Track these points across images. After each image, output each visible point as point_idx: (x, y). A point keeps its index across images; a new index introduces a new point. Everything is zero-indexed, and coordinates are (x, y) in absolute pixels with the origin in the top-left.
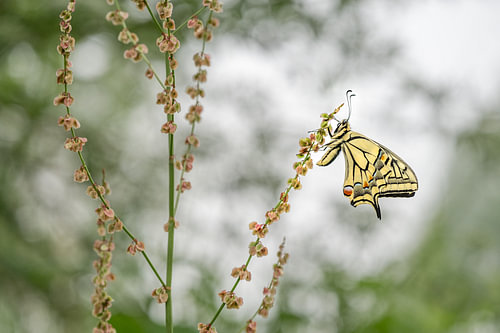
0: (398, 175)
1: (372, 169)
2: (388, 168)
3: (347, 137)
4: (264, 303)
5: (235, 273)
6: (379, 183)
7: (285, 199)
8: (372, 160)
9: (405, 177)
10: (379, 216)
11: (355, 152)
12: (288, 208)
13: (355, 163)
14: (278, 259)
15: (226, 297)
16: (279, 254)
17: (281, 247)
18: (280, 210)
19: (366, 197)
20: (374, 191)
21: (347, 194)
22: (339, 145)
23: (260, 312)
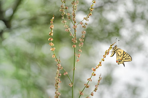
0: (127, 58)
1: (122, 56)
2: (126, 55)
3: (116, 49)
4: (95, 89)
5: (88, 80)
6: (124, 58)
7: (101, 63)
8: (122, 53)
9: (129, 58)
10: (124, 66)
11: (118, 52)
12: (101, 65)
13: (118, 55)
14: (99, 79)
15: (86, 85)
16: (100, 77)
17: (100, 76)
18: (99, 66)
19: (121, 62)
20: (123, 60)
21: (117, 62)
22: (114, 51)
23: (94, 91)
